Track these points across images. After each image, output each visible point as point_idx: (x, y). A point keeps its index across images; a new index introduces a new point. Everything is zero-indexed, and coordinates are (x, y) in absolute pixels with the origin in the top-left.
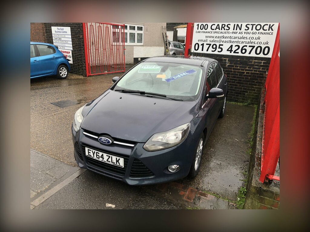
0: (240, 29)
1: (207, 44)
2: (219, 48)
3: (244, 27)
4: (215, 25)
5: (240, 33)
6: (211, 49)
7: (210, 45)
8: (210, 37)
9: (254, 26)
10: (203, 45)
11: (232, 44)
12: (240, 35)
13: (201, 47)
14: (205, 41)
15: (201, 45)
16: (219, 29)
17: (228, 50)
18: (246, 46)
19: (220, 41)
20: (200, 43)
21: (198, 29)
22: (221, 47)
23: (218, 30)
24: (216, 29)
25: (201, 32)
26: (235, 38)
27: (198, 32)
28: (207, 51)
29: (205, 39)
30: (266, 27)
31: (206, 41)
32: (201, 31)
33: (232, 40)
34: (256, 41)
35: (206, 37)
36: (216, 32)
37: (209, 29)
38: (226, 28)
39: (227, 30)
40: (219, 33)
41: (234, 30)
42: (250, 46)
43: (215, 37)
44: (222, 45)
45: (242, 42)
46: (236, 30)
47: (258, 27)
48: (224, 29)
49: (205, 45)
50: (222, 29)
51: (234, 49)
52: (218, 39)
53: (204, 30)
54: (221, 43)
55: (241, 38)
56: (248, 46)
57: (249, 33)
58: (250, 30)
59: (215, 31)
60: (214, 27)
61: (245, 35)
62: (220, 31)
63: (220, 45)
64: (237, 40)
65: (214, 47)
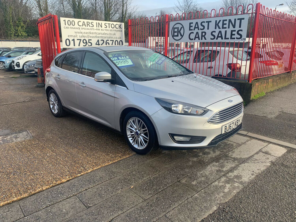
0: (101, 27)
1: (78, 40)
2: (89, 42)
3: (103, 26)
4: (80, 21)
5: (102, 30)
6: (82, 44)
7: (80, 40)
8: (79, 33)
9: (110, 25)
10: (74, 40)
11: (98, 39)
12: (103, 32)
13: (72, 42)
14: (74, 36)
15: (72, 40)
16: (86, 26)
17: (96, 44)
18: (108, 40)
19: (88, 37)
20: (71, 39)
21: (65, 25)
22: (90, 41)
23: (84, 26)
24: (82, 26)
25: (69, 28)
26: (99, 34)
27: (66, 28)
28: (79, 45)
29: (74, 34)
30: (117, 26)
31: (76, 36)
32: (69, 26)
33: (98, 35)
34: (114, 36)
35: (76, 33)
36: (83, 28)
37: (76, 26)
38: (90, 25)
39: (91, 26)
40: (86, 29)
41: (97, 27)
42: (111, 40)
43: (83, 33)
44: (91, 40)
45: (105, 38)
46: (99, 27)
47: (113, 26)
48: (90, 26)
49: (76, 40)
50: (87, 26)
51: (101, 42)
52: (87, 35)
53: (71, 26)
54: (90, 39)
55: (103, 34)
56: (109, 40)
57: (107, 30)
58: (108, 28)
59: (81, 27)
60: (81, 24)
61: (106, 32)
62: (87, 27)
63: (89, 40)
64: (100, 35)
65: (85, 41)
